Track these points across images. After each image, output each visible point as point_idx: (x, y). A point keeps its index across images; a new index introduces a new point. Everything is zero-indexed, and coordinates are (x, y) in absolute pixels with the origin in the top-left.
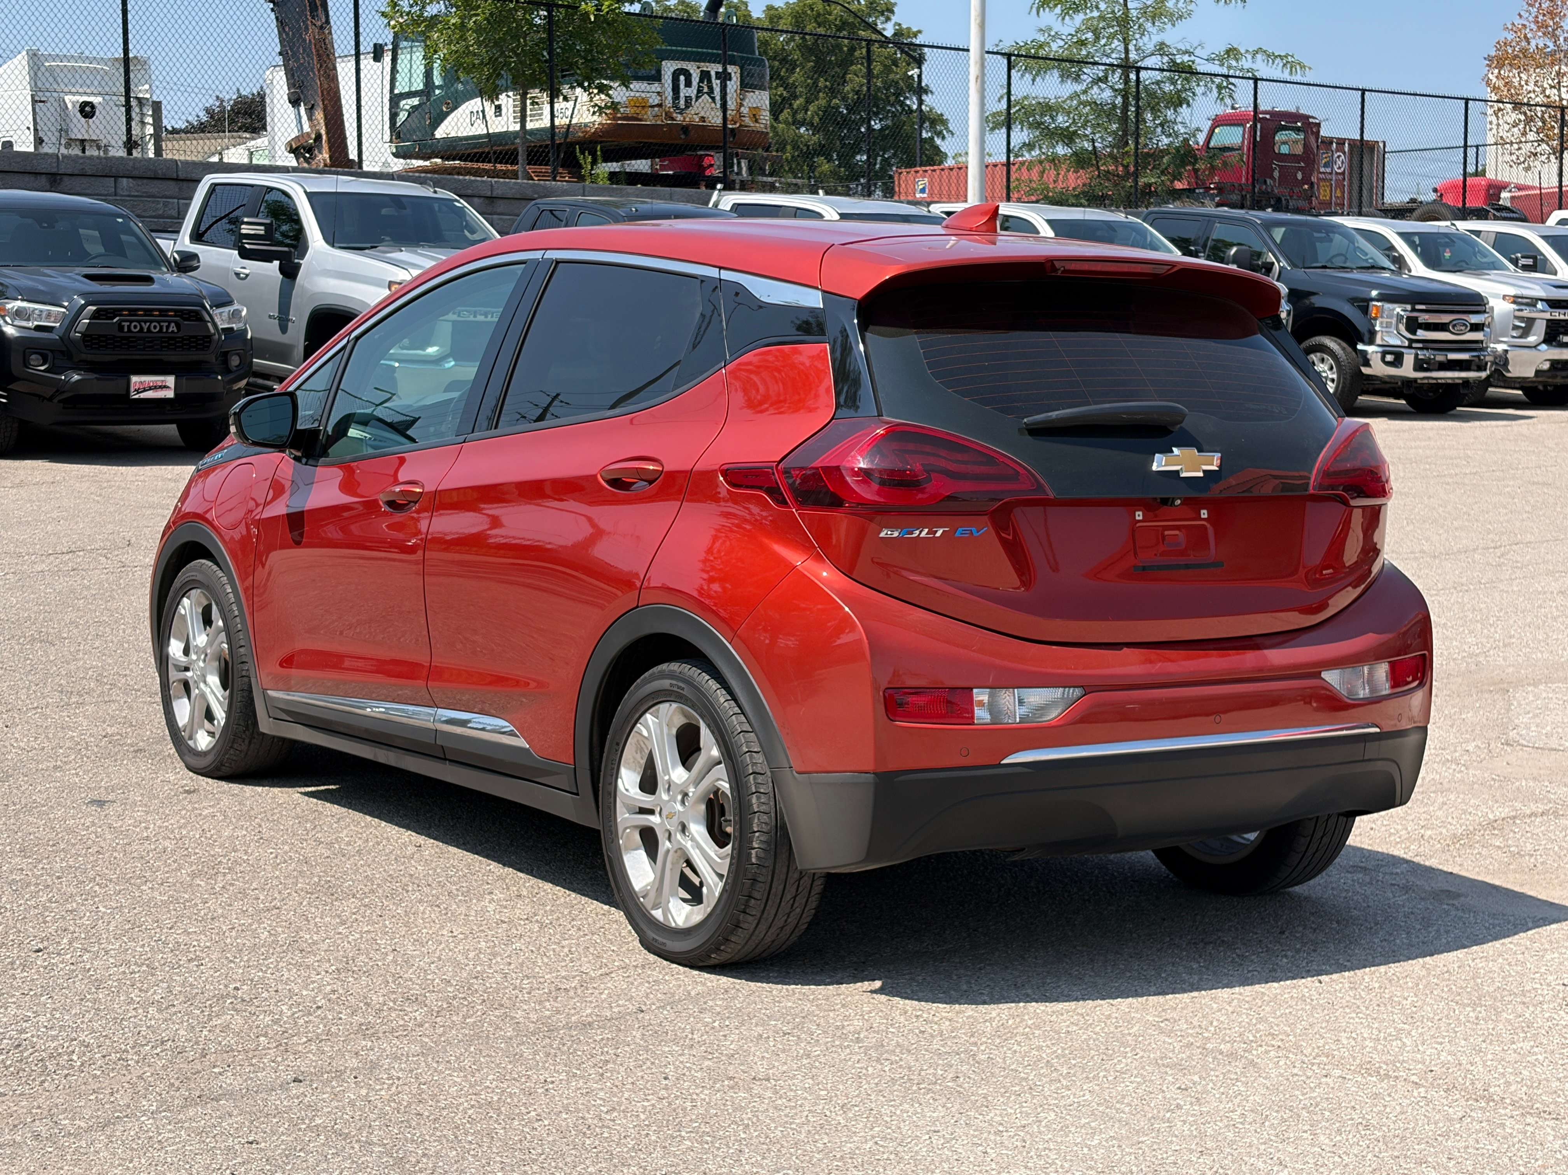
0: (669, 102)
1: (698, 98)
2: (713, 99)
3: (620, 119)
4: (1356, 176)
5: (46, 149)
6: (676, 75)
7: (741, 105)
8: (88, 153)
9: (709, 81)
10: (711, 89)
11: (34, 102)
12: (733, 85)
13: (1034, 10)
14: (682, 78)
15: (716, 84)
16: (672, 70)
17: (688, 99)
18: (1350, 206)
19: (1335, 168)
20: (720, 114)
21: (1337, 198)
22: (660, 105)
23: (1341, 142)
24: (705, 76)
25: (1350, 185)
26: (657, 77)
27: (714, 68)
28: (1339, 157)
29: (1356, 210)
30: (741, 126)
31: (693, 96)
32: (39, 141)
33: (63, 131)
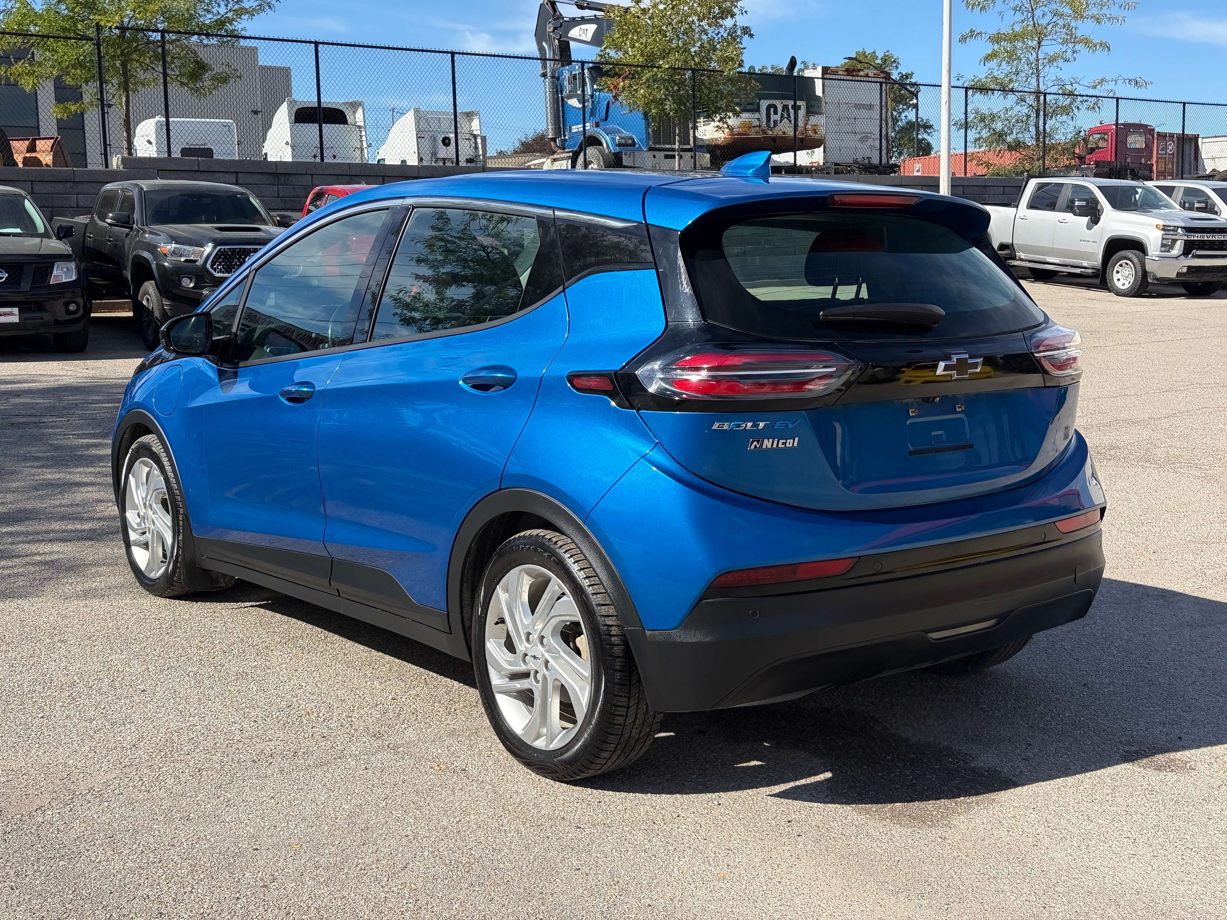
0: (764, 124)
1: (781, 121)
2: (790, 121)
3: (736, 135)
4: (1180, 156)
5: (425, 163)
6: (769, 108)
7: (807, 124)
8: (446, 165)
9: (788, 110)
10: (789, 115)
11: (418, 138)
12: (802, 113)
13: (983, 62)
14: (772, 110)
15: (792, 111)
16: (767, 104)
17: (775, 122)
18: (1177, 175)
19: (1168, 151)
20: (792, 129)
21: (1169, 169)
22: (760, 126)
23: (1172, 135)
24: (785, 108)
25: (1177, 163)
26: (757, 110)
27: (790, 103)
28: (1170, 144)
29: (1180, 176)
30: (806, 136)
31: (779, 119)
32: (421, 160)
33: (434, 154)
